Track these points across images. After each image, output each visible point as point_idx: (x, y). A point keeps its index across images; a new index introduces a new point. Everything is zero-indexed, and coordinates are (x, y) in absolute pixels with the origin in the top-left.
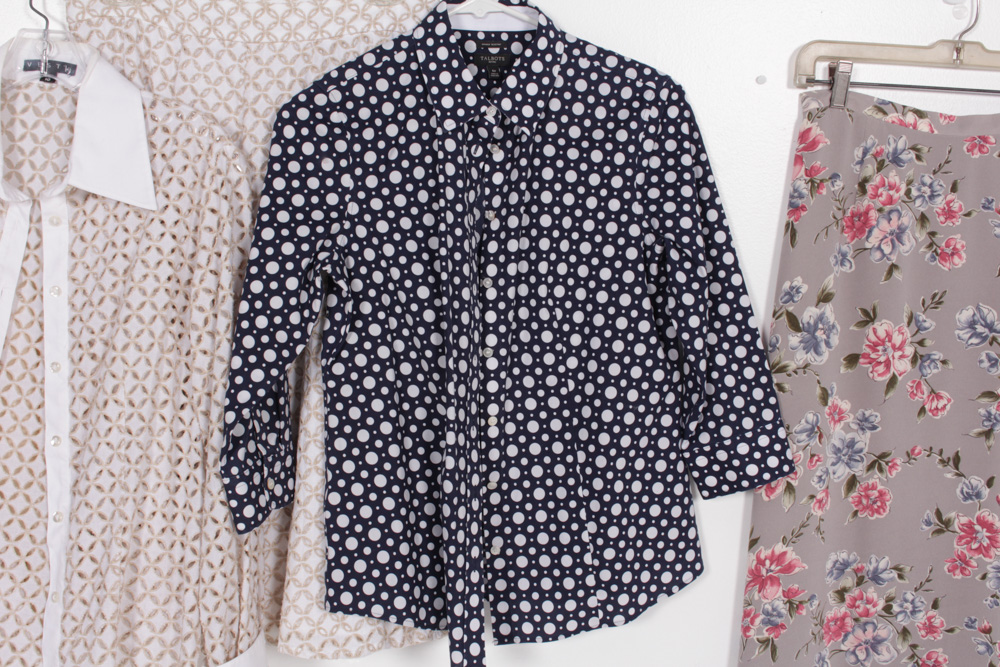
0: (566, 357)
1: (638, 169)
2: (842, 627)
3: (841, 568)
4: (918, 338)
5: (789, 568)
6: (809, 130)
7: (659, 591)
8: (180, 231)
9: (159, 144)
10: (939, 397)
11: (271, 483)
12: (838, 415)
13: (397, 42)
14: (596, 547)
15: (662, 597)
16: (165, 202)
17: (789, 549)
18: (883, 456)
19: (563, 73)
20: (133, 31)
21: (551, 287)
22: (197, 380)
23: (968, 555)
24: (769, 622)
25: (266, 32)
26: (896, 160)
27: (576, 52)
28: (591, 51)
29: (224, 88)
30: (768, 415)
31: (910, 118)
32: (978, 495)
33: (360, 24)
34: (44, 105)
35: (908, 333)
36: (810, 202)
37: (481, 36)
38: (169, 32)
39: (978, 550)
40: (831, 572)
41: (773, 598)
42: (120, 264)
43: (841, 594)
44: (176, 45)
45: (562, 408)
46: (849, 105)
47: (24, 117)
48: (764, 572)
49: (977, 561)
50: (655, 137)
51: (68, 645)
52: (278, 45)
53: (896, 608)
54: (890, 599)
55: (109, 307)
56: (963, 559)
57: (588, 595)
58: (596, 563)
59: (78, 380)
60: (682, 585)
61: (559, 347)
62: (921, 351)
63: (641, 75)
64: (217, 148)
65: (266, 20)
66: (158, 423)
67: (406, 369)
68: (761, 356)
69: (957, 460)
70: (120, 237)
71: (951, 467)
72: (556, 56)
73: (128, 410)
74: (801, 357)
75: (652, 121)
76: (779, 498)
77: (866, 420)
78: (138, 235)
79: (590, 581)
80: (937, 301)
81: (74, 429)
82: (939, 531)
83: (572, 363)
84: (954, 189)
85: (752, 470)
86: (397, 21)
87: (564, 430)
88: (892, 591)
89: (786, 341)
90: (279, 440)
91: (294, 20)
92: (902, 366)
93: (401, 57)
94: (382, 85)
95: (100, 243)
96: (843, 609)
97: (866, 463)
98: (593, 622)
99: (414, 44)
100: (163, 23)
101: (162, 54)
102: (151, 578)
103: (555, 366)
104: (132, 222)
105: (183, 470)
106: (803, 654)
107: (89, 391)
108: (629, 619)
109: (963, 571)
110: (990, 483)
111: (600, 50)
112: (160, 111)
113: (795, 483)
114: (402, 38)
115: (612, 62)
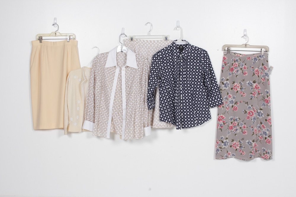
0: (191, 88)
1: (201, 63)
2: (232, 128)
3: (231, 119)
4: (241, 85)
5: (223, 118)
6: (225, 57)
7: (205, 121)
8: (140, 71)
9: (137, 60)
10: (244, 94)
11: (153, 104)
12: (230, 97)
13: (168, 46)
14: (196, 114)
15: (205, 122)
16: (138, 68)
17: (223, 115)
18: (236, 102)
19: (190, 50)
20: (133, 45)
21: (189, 79)
22: (143, 91)
23: (249, 116)
24: (221, 126)
25: (151, 45)
26: (237, 61)
27: (192, 47)
28: (194, 47)
29: (145, 53)
30: (219, 96)
31: (239, 55)
32: (250, 108)
33: (163, 44)
34: (121, 55)
35: (239, 85)
36: (225, 67)
37: (179, 45)
38: (138, 45)
39: (251, 116)
40: (230, 119)
41: (221, 122)
42: (132, 76)
43: (232, 123)
44: (139, 47)
45: (191, 95)
46: (230, 53)
47: (119, 57)
48: (220, 119)
49: (251, 117)
50: (203, 58)
51: (126, 125)
52: (153, 47)
53: (239, 124)
54: (238, 123)
55: (131, 81)
56: (248, 117)
57: (195, 121)
58: (196, 116)
59: (127, 91)
60: (208, 120)
61: (190, 87)
62: (242, 87)
63: (201, 50)
64: (145, 61)
65: (151, 44)
66: (138, 96)
67: (170, 89)
68: (219, 88)
69: (247, 103)
70: (132, 72)
71: (246, 104)
72: (189, 48)
73: (134, 94)
74: (224, 88)
75: (203, 56)
76: (222, 108)
77: (234, 97)
78: (135, 72)
79: (195, 119)
80: (244, 80)
81: (126, 97)
82: (245, 113)
83: (192, 89)
84: (245, 65)
85: (217, 103)
86: (168, 43)
87: (191, 98)
88: (239, 122)
89: (222, 86)
90: (153, 99)
91: (155, 44)
92: (239, 89)
93: (169, 48)
94: (166, 52)
95: (129, 73)
96: (232, 125)
97: (234, 103)
98: (196, 125)
99: (171, 47)
100: (137, 44)
101: (137, 48)
102: (137, 116)
103: (190, 89)
104: (134, 70)
105: (141, 102)
106: (226, 131)
107: (128, 93)
108: (200, 124)
109: (249, 119)
110: (252, 106)
111: (195, 47)
112: (138, 56)
113: (224, 106)
114: (169, 46)
115: (197, 48)
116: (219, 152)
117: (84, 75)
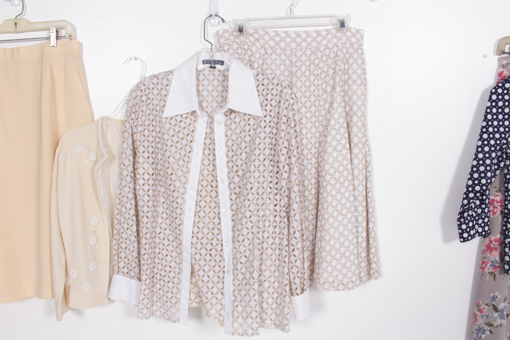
6: (503, 72)
8: (272, 124)
9: (261, 90)
16: (265, 113)
17: (502, 236)
20: (246, 47)
22: (284, 183)
24: (493, 265)
25: (299, 45)
29: (282, 68)
34: (211, 77)
38: (259, 47)
41: (494, 256)
42: (248, 139)
44: (262, 51)
47: (203, 83)
48: (492, 246)
51: (236, 291)
52: (304, 50)
55: (244, 156)
59: (233, 186)
64: (285, 91)
65: (298, 40)
66: (268, 201)
70: (247, 128)
73: (257, 196)
76: (497, 216)
78: (255, 127)
81: (232, 205)
86: (348, 39)
91: (309, 40)
95: (238, 131)
100: (257, 43)
101: (257, 55)
102: (269, 262)
104: (252, 122)
105: (278, 219)
107: (237, 190)
112: (260, 77)
116: (483, 336)
117: (101, 143)
